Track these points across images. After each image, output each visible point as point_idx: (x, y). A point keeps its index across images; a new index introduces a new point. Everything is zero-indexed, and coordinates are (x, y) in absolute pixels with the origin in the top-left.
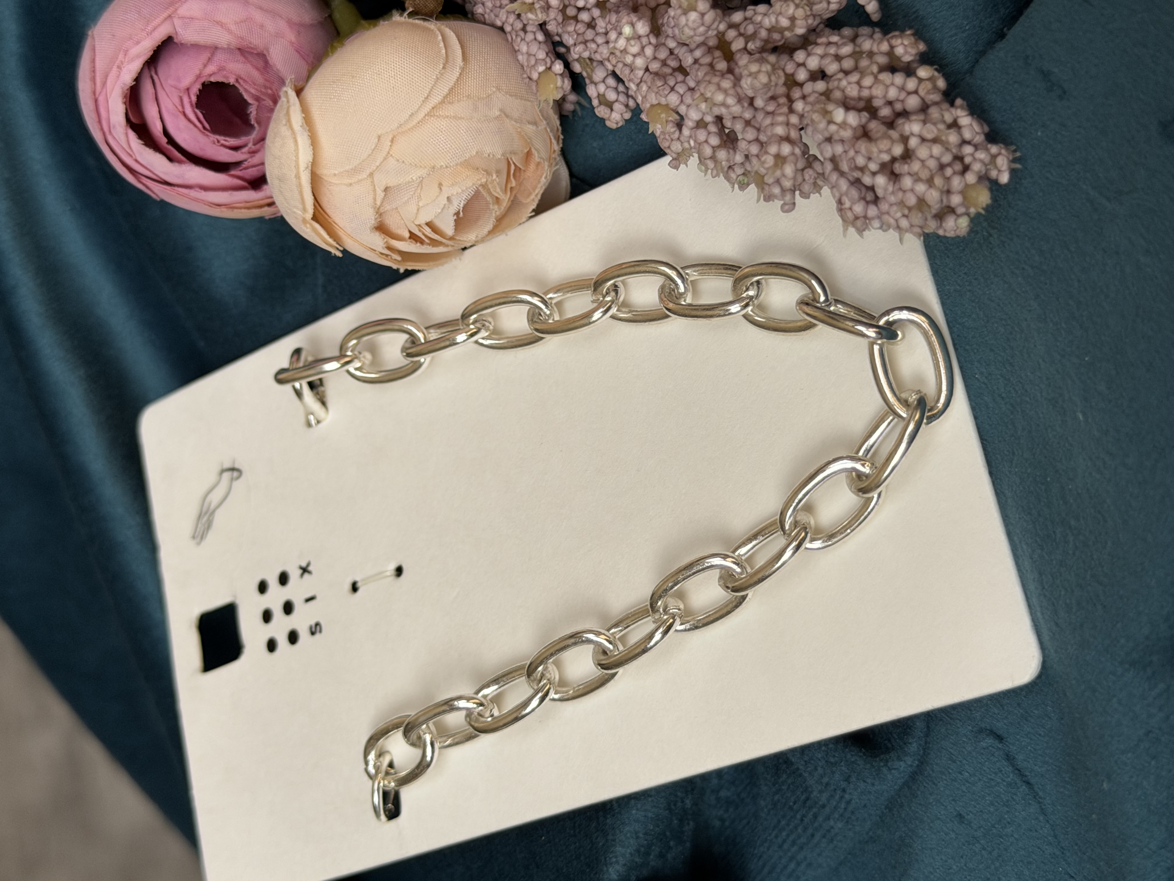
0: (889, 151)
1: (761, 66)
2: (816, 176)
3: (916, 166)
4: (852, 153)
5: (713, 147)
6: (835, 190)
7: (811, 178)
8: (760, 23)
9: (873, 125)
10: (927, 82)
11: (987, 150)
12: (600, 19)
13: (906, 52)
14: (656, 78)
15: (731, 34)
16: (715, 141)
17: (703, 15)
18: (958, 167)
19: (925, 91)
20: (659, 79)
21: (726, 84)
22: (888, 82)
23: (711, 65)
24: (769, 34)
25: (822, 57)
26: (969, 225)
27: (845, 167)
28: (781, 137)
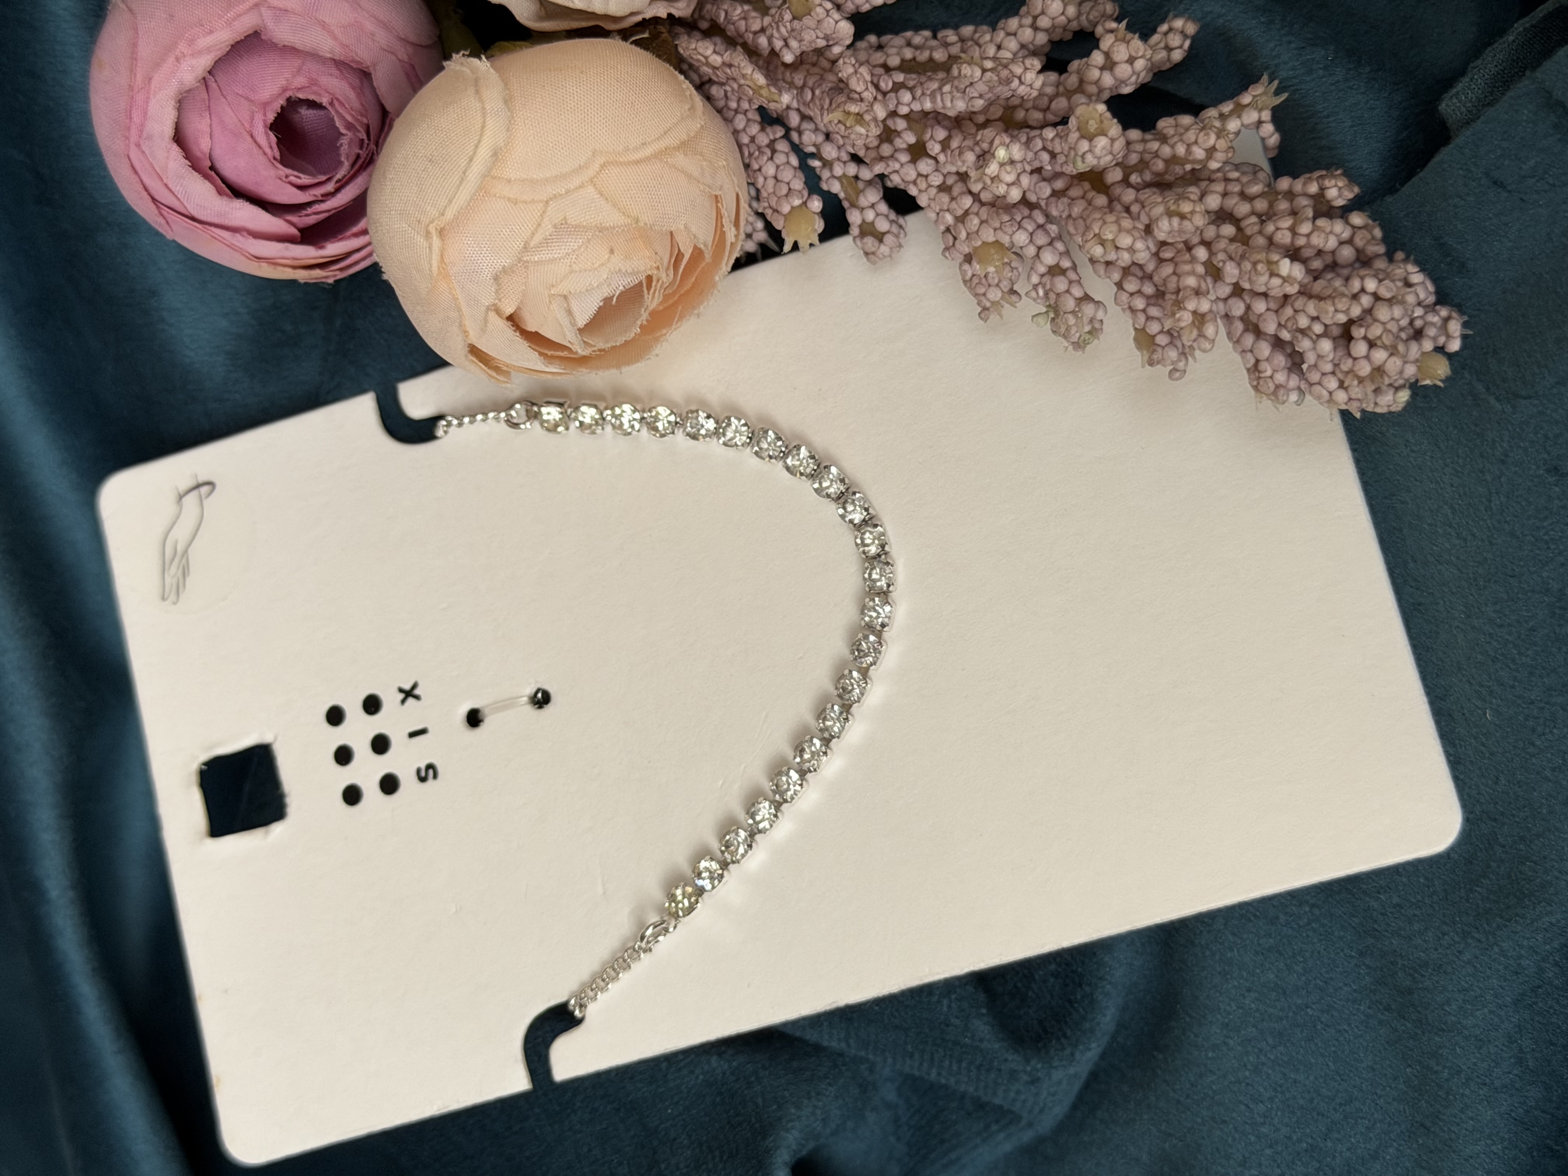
3: (1375, 331)
6: (1248, 354)
10: (1364, 231)
11: (1437, 312)
13: (1340, 196)
18: (1410, 331)
19: (1364, 241)
20: (1005, 213)
22: (1325, 229)
23: (1086, 199)
24: (1167, 165)
26: (1408, 401)
28: (1194, 289)
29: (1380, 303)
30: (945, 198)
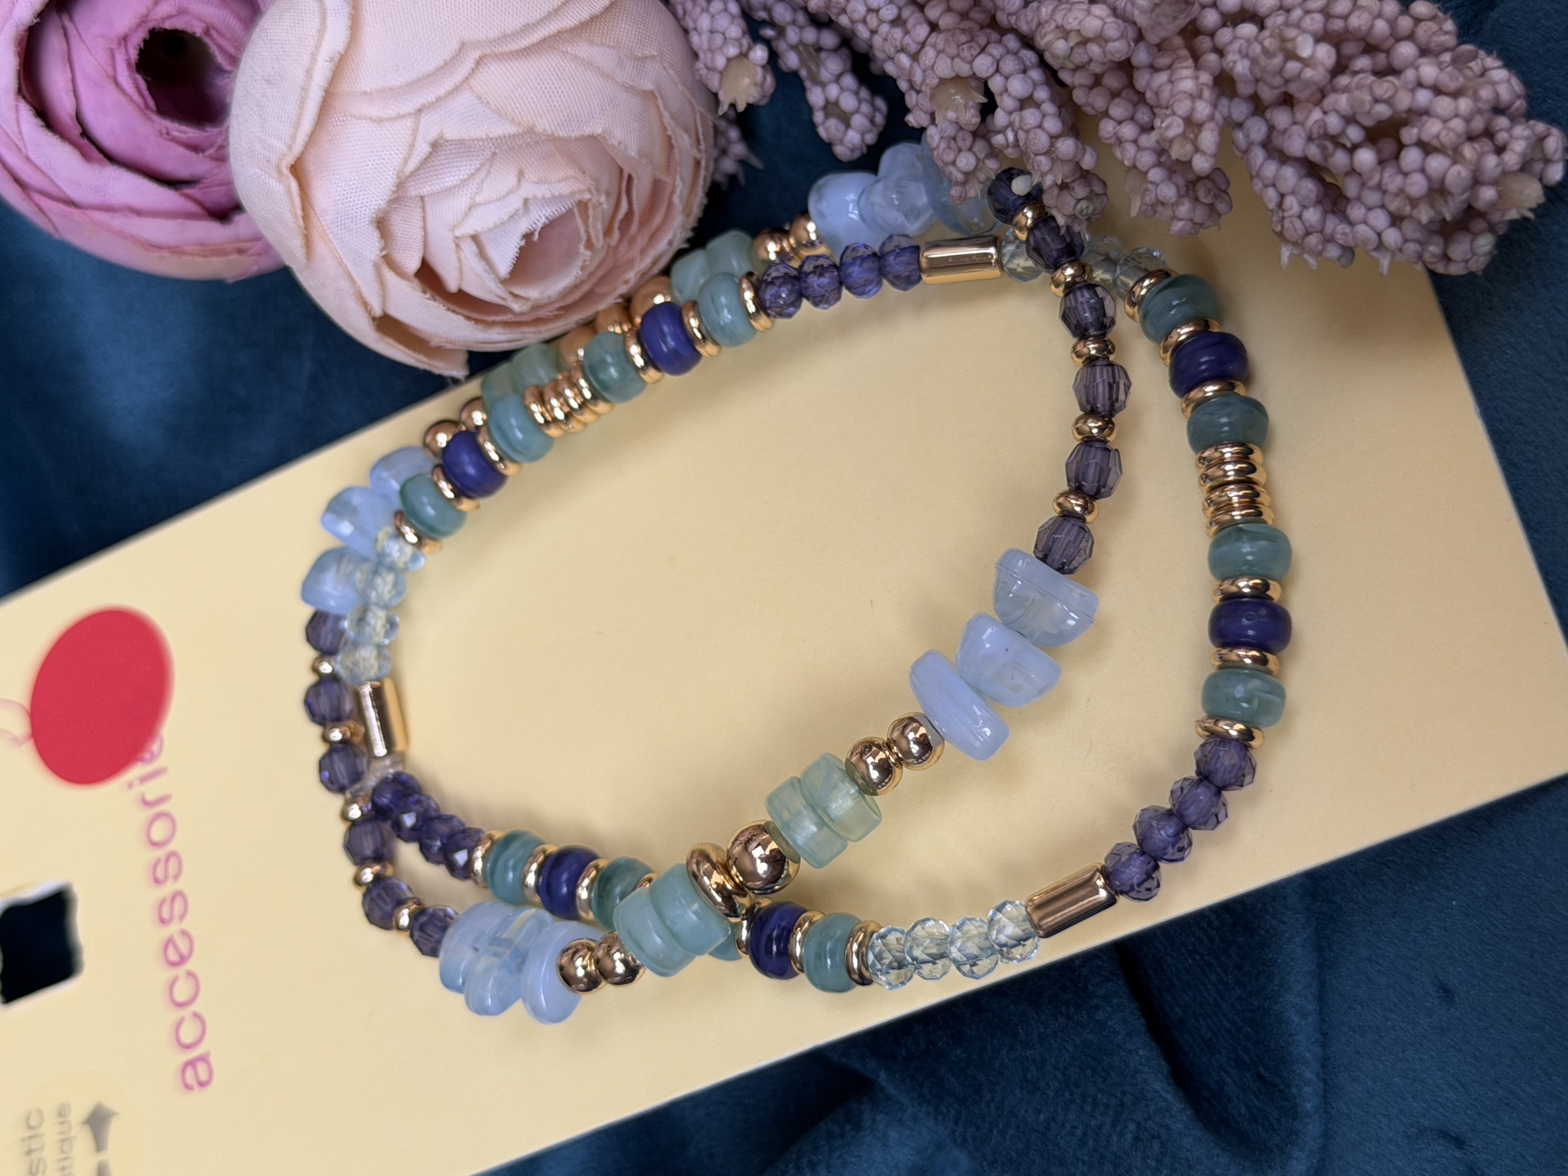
0: (1390, 101)
3: (1434, 127)
5: (1050, 135)
10: (1429, 22)
11: (1529, 125)
14: (956, 32)
16: (1053, 125)
20: (963, 33)
22: (1374, 10)
26: (1491, 252)
27: (1293, 146)
28: (1190, 95)
29: (1440, 96)
30: (897, 33)
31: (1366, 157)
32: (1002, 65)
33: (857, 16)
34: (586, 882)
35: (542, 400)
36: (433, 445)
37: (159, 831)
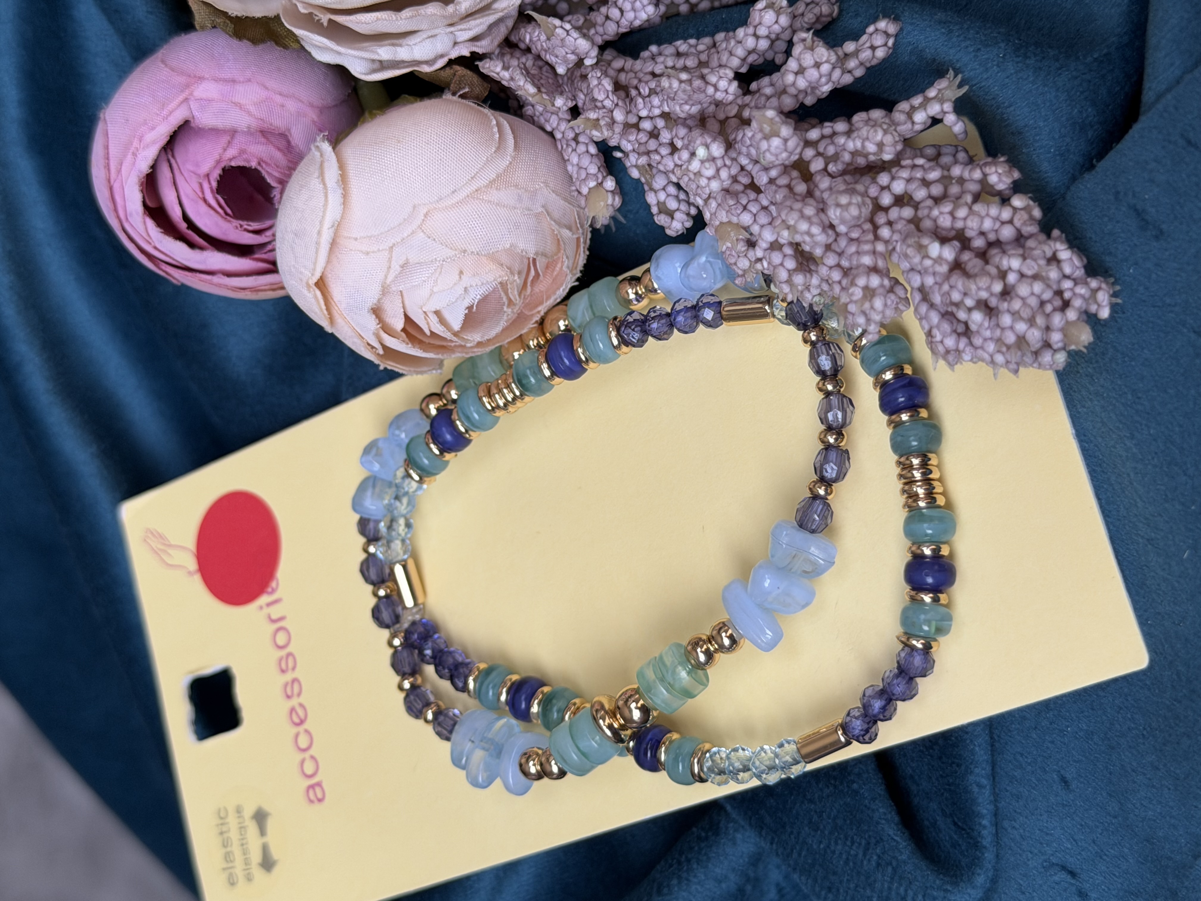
0: (988, 289)
1: (851, 198)
2: (898, 301)
3: (1017, 305)
4: (946, 287)
5: (789, 271)
6: (924, 322)
7: (893, 302)
8: (843, 145)
9: (966, 256)
10: (1022, 212)
11: (1086, 284)
12: (665, 130)
13: (1000, 181)
14: (728, 196)
15: (809, 153)
16: (791, 264)
17: (786, 141)
18: (1058, 303)
19: (1021, 221)
20: (732, 198)
21: (810, 211)
22: (983, 213)
23: (789, 187)
24: (853, 157)
25: (909, 181)
26: (1066, 360)
27: (937, 299)
28: (868, 267)
29: (1024, 279)
31: (977, 317)
32: (757, 218)
33: (668, 169)
34: (536, 701)
35: (490, 395)
36: (427, 411)
37: (281, 639)
